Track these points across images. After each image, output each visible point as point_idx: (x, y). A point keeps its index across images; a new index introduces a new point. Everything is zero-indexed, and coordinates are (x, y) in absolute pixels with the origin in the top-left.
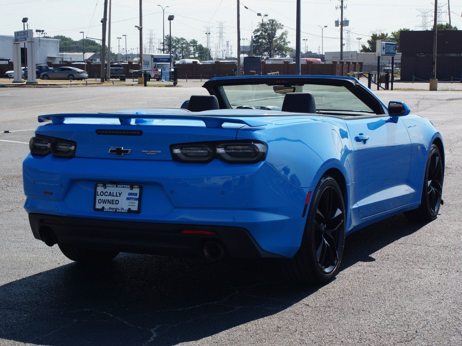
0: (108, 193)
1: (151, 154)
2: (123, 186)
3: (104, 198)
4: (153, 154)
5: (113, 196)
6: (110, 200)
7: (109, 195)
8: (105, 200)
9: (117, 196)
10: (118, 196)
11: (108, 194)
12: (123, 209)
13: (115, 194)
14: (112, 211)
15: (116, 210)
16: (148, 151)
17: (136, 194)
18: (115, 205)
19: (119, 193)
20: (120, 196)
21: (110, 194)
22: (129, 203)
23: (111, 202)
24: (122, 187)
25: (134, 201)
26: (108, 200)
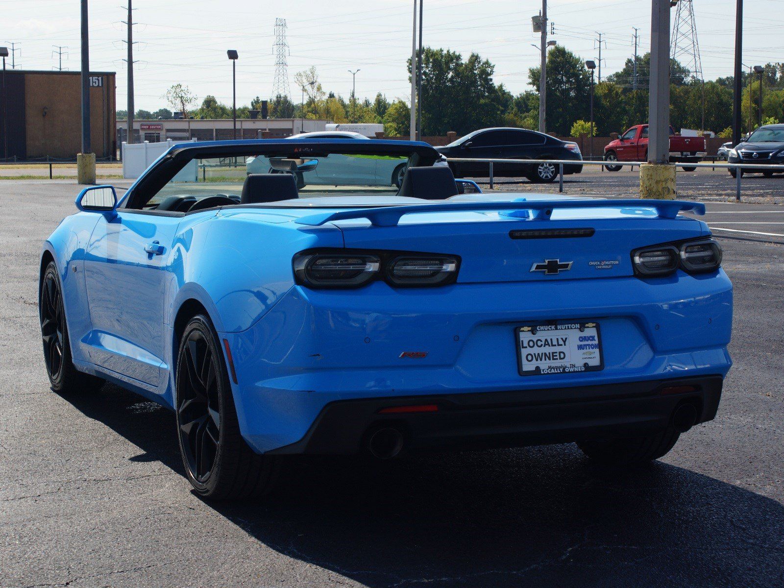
0: (541, 341)
1: (604, 267)
2: (568, 327)
3: (536, 350)
4: (606, 267)
5: (553, 345)
6: (549, 353)
7: (545, 345)
8: (538, 354)
9: (559, 345)
10: (561, 345)
11: (543, 343)
12: (574, 366)
13: (555, 343)
14: (556, 372)
15: (564, 369)
16: (599, 263)
17: (593, 338)
18: (559, 360)
19: (562, 339)
20: (565, 345)
21: (546, 343)
22: (584, 354)
23: (552, 356)
24: (565, 329)
25: (591, 350)
26: (545, 354)
